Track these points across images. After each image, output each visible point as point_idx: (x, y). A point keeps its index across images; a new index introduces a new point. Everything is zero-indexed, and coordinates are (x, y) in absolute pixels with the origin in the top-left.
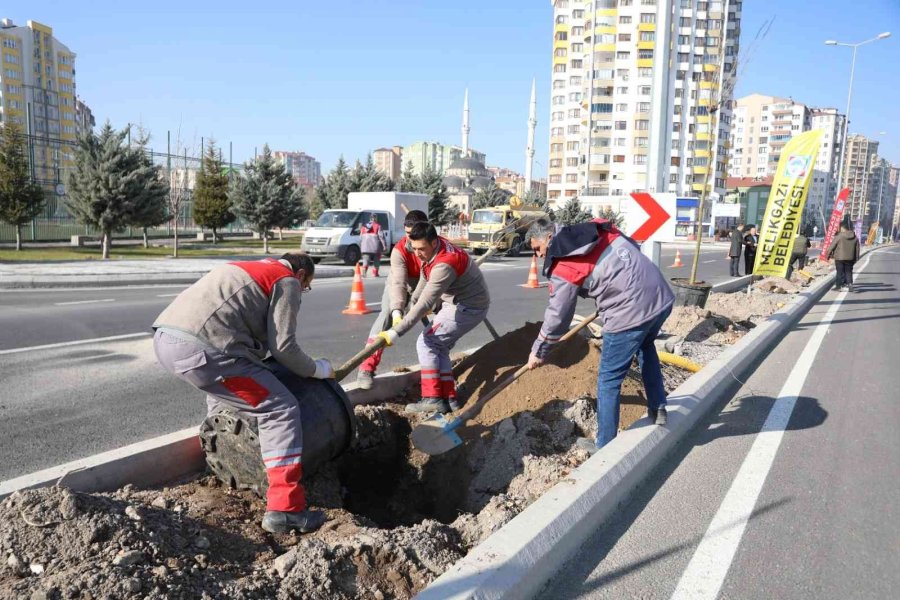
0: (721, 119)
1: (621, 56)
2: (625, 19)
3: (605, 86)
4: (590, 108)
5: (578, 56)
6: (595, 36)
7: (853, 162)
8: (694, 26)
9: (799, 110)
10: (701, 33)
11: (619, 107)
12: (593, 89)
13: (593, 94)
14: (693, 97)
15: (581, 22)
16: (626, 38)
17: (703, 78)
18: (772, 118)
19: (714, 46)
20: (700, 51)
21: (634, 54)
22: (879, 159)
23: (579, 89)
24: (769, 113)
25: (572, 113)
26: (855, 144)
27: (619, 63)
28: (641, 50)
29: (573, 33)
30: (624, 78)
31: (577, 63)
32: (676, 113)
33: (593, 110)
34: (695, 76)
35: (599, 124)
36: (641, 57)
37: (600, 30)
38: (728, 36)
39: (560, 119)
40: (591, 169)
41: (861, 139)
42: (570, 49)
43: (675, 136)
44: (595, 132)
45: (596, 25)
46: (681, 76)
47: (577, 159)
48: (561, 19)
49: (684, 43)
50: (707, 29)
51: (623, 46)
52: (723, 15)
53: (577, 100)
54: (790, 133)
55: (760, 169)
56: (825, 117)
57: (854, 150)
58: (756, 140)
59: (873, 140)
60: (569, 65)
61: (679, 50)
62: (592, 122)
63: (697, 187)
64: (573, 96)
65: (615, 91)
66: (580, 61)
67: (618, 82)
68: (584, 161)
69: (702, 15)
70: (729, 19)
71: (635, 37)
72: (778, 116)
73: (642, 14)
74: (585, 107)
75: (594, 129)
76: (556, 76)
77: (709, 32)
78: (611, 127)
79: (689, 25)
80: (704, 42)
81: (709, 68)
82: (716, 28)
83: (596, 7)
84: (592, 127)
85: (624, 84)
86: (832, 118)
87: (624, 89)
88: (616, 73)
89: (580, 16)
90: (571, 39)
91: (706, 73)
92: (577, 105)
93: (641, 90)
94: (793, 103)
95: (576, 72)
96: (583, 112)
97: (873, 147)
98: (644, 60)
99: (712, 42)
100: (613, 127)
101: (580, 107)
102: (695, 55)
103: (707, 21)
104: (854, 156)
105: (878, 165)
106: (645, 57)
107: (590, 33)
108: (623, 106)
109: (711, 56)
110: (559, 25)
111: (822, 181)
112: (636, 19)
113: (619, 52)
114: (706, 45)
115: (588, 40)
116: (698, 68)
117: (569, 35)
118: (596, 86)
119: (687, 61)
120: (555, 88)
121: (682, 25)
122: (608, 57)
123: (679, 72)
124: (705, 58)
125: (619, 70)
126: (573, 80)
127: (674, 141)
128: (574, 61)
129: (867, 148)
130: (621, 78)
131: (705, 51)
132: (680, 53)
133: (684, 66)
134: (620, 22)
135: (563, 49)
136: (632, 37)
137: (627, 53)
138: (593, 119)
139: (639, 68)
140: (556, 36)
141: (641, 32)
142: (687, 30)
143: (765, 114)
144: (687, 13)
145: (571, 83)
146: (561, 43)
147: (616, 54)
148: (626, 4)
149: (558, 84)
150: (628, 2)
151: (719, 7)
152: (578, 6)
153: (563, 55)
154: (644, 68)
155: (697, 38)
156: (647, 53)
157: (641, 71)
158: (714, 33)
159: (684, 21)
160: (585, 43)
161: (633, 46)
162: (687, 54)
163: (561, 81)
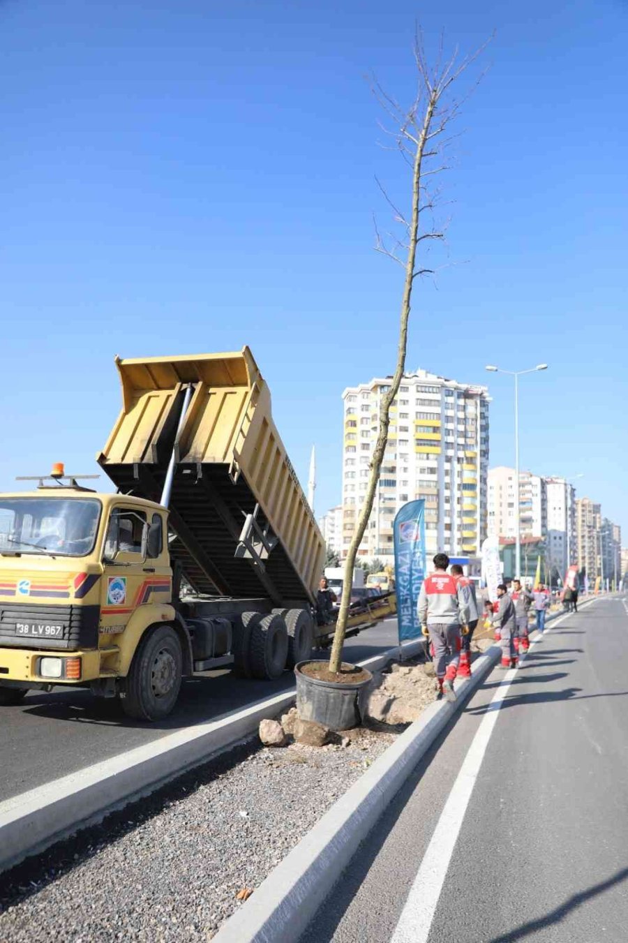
0: (481, 493)
1: (402, 443)
2: (404, 415)
3: (390, 465)
5: (365, 441)
7: (583, 521)
8: (456, 423)
9: (536, 481)
10: (461, 428)
11: (402, 483)
14: (458, 476)
15: (368, 414)
16: (405, 429)
17: (465, 461)
18: (516, 487)
19: (472, 438)
20: (461, 441)
21: (412, 442)
22: (603, 518)
24: (515, 483)
25: (363, 486)
26: (583, 505)
27: (400, 448)
28: (417, 440)
29: (362, 422)
30: (405, 461)
32: (447, 488)
33: (380, 485)
34: (459, 460)
35: (387, 496)
36: (418, 444)
38: (481, 431)
39: (353, 490)
40: (382, 533)
41: (586, 502)
42: (359, 435)
43: (447, 506)
44: (384, 502)
46: (449, 459)
48: (351, 411)
49: (449, 435)
50: (465, 424)
51: (403, 435)
52: (476, 415)
53: (366, 476)
54: (531, 499)
55: (511, 529)
56: (556, 485)
57: (583, 511)
58: (505, 505)
59: (597, 503)
60: (359, 448)
61: (446, 441)
62: (380, 495)
63: (467, 548)
65: (397, 470)
66: (368, 445)
67: (399, 464)
68: (374, 526)
69: (461, 415)
70: (481, 418)
71: (412, 429)
72: (521, 485)
73: (417, 413)
75: (382, 500)
76: (346, 455)
77: (467, 427)
78: (395, 499)
79: (452, 422)
80: (464, 435)
81: (469, 454)
82: (472, 424)
84: (380, 498)
85: (405, 465)
86: (563, 486)
87: (405, 469)
88: (398, 456)
89: (367, 410)
90: (360, 427)
91: (467, 458)
93: (419, 470)
94: (531, 476)
95: (365, 453)
97: (597, 509)
98: (420, 447)
99: (469, 435)
100: (398, 498)
102: (458, 444)
103: (465, 419)
104: (583, 516)
105: (603, 523)
106: (421, 445)
107: (377, 424)
108: (405, 482)
109: (470, 445)
110: (349, 415)
111: (560, 538)
112: (412, 416)
113: (400, 440)
114: (465, 437)
115: (375, 429)
116: (461, 454)
117: (358, 423)
119: (452, 448)
120: (347, 464)
121: (447, 422)
122: (391, 443)
123: (447, 457)
124: (465, 447)
125: (401, 454)
127: (446, 511)
128: (364, 444)
129: (592, 509)
130: (403, 460)
131: (465, 441)
132: (447, 443)
133: (451, 453)
134: (400, 417)
135: (353, 433)
136: (409, 429)
137: (407, 441)
138: (381, 492)
139: (417, 453)
140: (347, 423)
141: (417, 426)
142: (450, 426)
143: (510, 483)
144: (450, 413)
145: (361, 462)
146: (352, 429)
147: (398, 441)
148: (404, 404)
149: (349, 462)
150: (405, 402)
151: (473, 409)
152: (366, 402)
153: (353, 439)
154: (420, 453)
155: (458, 431)
156: (422, 442)
157: (418, 455)
158: (470, 428)
159: (448, 419)
160: (372, 432)
161: (411, 436)
162: (452, 443)
163: (353, 459)
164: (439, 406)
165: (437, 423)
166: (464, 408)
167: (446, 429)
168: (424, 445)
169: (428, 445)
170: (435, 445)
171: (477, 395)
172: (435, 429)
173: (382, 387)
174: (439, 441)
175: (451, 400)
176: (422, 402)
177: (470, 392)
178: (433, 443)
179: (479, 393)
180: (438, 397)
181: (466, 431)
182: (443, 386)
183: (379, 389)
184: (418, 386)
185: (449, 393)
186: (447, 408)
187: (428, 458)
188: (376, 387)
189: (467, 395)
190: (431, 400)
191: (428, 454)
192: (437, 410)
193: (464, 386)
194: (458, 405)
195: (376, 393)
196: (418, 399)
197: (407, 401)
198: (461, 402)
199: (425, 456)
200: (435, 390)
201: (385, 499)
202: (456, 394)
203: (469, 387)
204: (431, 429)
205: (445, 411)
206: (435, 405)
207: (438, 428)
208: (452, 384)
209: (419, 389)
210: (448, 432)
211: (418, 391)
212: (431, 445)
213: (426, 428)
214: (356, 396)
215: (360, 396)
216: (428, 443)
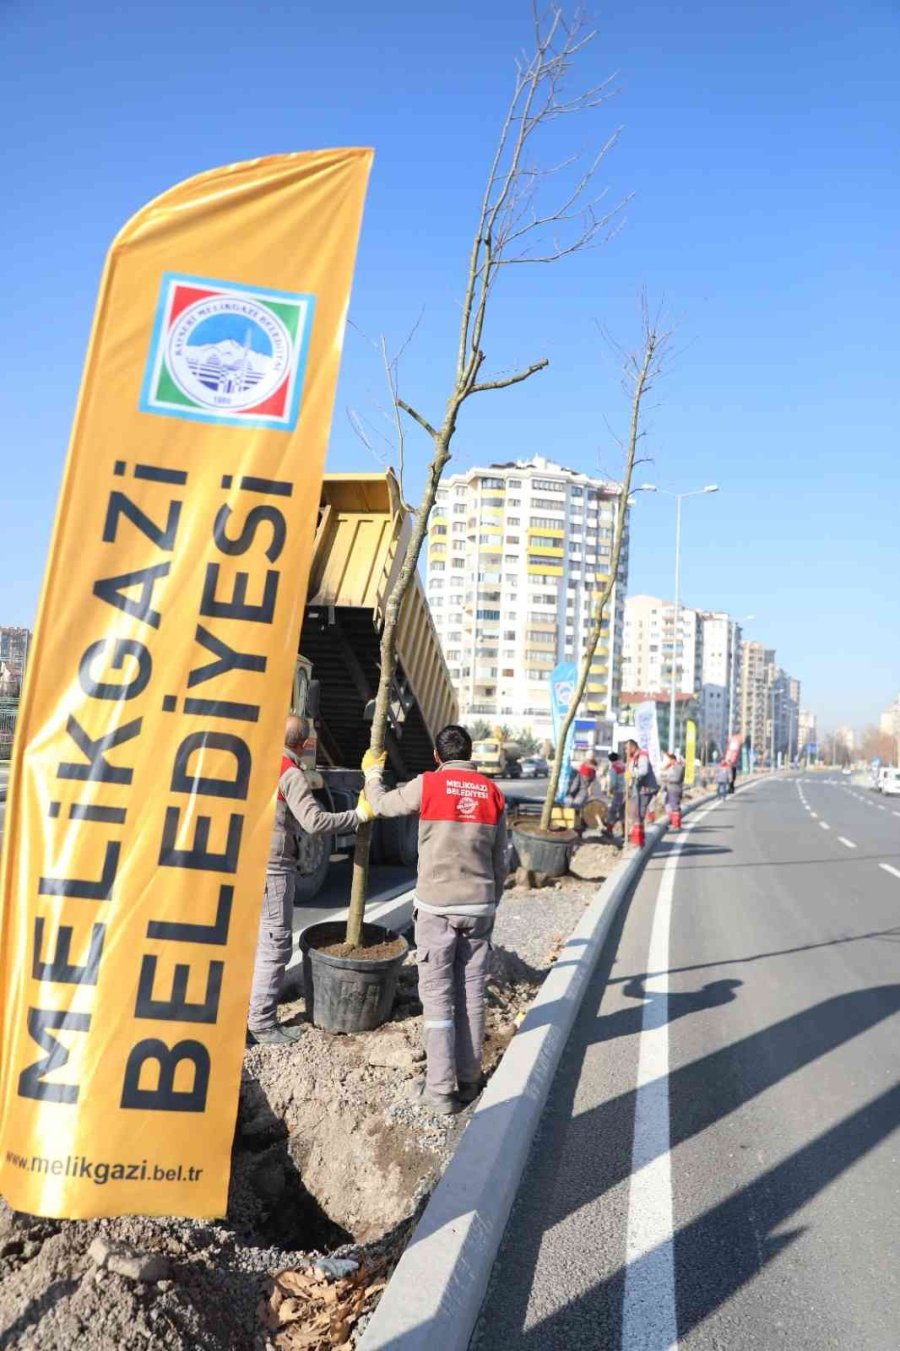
0: (615, 632)
1: (509, 559)
2: (514, 521)
3: (492, 590)
4: (475, 613)
5: (459, 554)
6: (481, 536)
7: (751, 673)
8: (585, 534)
9: (690, 617)
10: (592, 541)
11: (507, 615)
12: (479, 594)
13: (478, 598)
14: (585, 608)
15: (463, 518)
16: (514, 540)
17: (595, 588)
18: (661, 624)
19: (605, 555)
20: (591, 559)
21: (524, 559)
22: (777, 668)
23: (462, 591)
24: (659, 618)
25: (454, 618)
26: (752, 651)
27: (506, 567)
28: (531, 556)
29: (454, 529)
30: (512, 584)
31: (458, 562)
32: (569, 624)
33: (478, 617)
34: (587, 585)
35: (486, 632)
36: (532, 563)
37: (486, 530)
38: (619, 546)
40: (477, 684)
41: (756, 646)
42: (450, 545)
43: (568, 649)
44: (482, 641)
45: (481, 524)
46: (573, 584)
47: (458, 671)
48: (441, 512)
49: (575, 550)
50: (597, 536)
51: (512, 549)
52: (613, 523)
53: (459, 603)
54: (682, 641)
55: (652, 682)
56: (718, 622)
57: (751, 658)
58: (646, 648)
59: (769, 648)
60: (448, 564)
61: (570, 558)
62: (477, 630)
63: (592, 706)
64: (455, 599)
65: (502, 596)
66: (463, 560)
67: (505, 589)
68: (469, 674)
69: (592, 523)
70: (619, 528)
71: (524, 540)
72: (669, 621)
73: (532, 518)
74: (470, 612)
75: (480, 638)
76: (432, 574)
77: (600, 541)
78: (498, 637)
79: (580, 532)
80: (595, 551)
81: (601, 578)
82: (607, 537)
83: (482, 504)
84: (477, 636)
85: (513, 590)
86: (725, 624)
87: (513, 596)
88: (504, 578)
89: (462, 511)
90: (451, 535)
91: (598, 583)
92: (459, 609)
93: (531, 598)
94: (683, 609)
95: (458, 572)
96: (466, 617)
97: (769, 656)
98: (534, 566)
99: (603, 551)
100: (501, 637)
101: (463, 612)
102: (587, 564)
103: (597, 529)
104: (751, 666)
105: (777, 676)
106: (536, 563)
107: (475, 531)
108: (512, 614)
109: (603, 565)
110: (436, 519)
111: (719, 696)
112: (525, 523)
113: (508, 556)
114: (597, 553)
115: (472, 538)
116: (590, 578)
117: (449, 530)
118: (482, 590)
119: (579, 569)
120: (431, 587)
121: (573, 532)
122: (495, 559)
123: (570, 580)
124: (596, 567)
125: (508, 575)
126: (455, 581)
127: (567, 655)
128: (456, 560)
129: (763, 657)
130: (510, 583)
131: (597, 560)
132: (571, 561)
133: (576, 575)
134: (508, 523)
135: (441, 544)
136: (520, 541)
137: (516, 557)
138: (479, 627)
139: (530, 574)
140: (434, 530)
141: (531, 536)
142: (577, 538)
143: (654, 618)
144: (578, 520)
145: (451, 584)
146: (441, 538)
147: (503, 557)
148: (514, 504)
149: (435, 583)
150: (515, 502)
151: (609, 515)
152: (461, 499)
153: (441, 551)
154: (534, 575)
155: (587, 546)
156: (537, 559)
157: (532, 577)
158: (604, 542)
159: (574, 528)
160: (468, 541)
161: (522, 550)
162: (579, 562)
163: (439, 580)
164: (562, 509)
165: (559, 534)
166: (597, 513)
167: (571, 543)
168: (540, 563)
169: (544, 563)
170: (554, 565)
171: (614, 495)
172: (556, 542)
173: (485, 479)
174: (560, 558)
175: (579, 501)
176: (540, 503)
177: (606, 492)
178: (552, 561)
180: (561, 497)
181: (598, 545)
182: (569, 482)
183: (479, 483)
184: (534, 480)
185: (577, 492)
186: (573, 513)
187: (544, 582)
188: (475, 479)
189: (601, 495)
190: (552, 501)
191: (545, 576)
192: (560, 515)
193: (597, 483)
194: (589, 510)
195: (475, 487)
196: (533, 499)
197: (519, 501)
198: (593, 505)
199: (541, 579)
200: (557, 487)
201: (484, 636)
202: (586, 494)
203: (605, 484)
204: (551, 542)
205: (571, 517)
206: (557, 509)
207: (560, 540)
208: (581, 479)
209: (536, 485)
210: (573, 546)
211: (534, 488)
212: (550, 564)
213: (543, 540)
214: (447, 493)
215: (453, 493)
216: (547, 560)
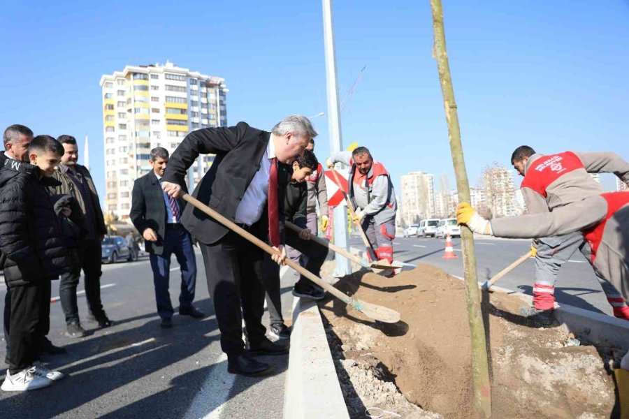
1: (154, 122)
2: (155, 99)
3: (145, 142)
4: (135, 156)
5: (123, 121)
6: (135, 109)
8: (200, 107)
10: (204, 111)
12: (137, 144)
13: (137, 147)
15: (124, 99)
16: (155, 111)
19: (213, 119)
20: (205, 122)
21: (163, 122)
23: (126, 143)
25: (123, 160)
27: (153, 127)
28: (168, 120)
29: (118, 106)
30: (158, 137)
31: (123, 126)
33: (137, 158)
36: (168, 124)
37: (138, 105)
38: (221, 115)
39: (114, 164)
42: (117, 116)
44: (141, 173)
45: (135, 101)
47: (128, 193)
48: (108, 96)
49: (194, 116)
50: (208, 108)
51: (154, 116)
52: (216, 101)
53: (125, 152)
60: (117, 128)
61: (192, 121)
62: (137, 167)
64: (122, 149)
65: (152, 145)
66: (125, 125)
67: (153, 140)
69: (204, 100)
70: (220, 105)
71: (163, 110)
73: (167, 97)
74: (132, 156)
75: (139, 171)
76: (107, 135)
77: (209, 110)
79: (197, 106)
80: (207, 117)
82: (213, 109)
83: (134, 90)
84: (138, 169)
85: (158, 141)
88: (152, 134)
89: (123, 95)
90: (117, 110)
92: (125, 155)
93: (170, 145)
95: (123, 132)
96: (130, 159)
98: (170, 126)
99: (212, 117)
101: (128, 156)
102: (203, 125)
103: (207, 104)
106: (171, 124)
107: (131, 106)
110: (107, 100)
112: (162, 99)
113: (153, 120)
114: (208, 119)
115: (130, 111)
117: (115, 106)
118: (138, 142)
120: (107, 143)
121: (193, 106)
122: (145, 123)
125: (154, 132)
126: (121, 138)
128: (121, 125)
130: (156, 137)
131: (208, 122)
134: (152, 100)
135: (111, 116)
136: (160, 111)
137: (159, 121)
138: (139, 165)
139: (168, 131)
140: (106, 107)
141: (167, 108)
142: (196, 109)
144: (195, 98)
145: (119, 140)
146: (109, 112)
147: (151, 121)
148: (155, 89)
149: (109, 140)
150: (156, 88)
151: (213, 96)
152: (121, 88)
153: (111, 120)
154: (171, 131)
155: (202, 114)
156: (172, 122)
157: (169, 133)
158: (212, 111)
159: (193, 103)
160: (128, 113)
161: (162, 116)
162: (197, 123)
163: (112, 138)
164: (185, 91)
165: (185, 106)
166: (206, 95)
167: (192, 112)
168: (174, 124)
169: (177, 124)
170: (182, 124)
171: (216, 85)
172: (183, 111)
173: (135, 74)
174: (186, 121)
175: (195, 87)
176: (171, 88)
177: (211, 82)
178: (181, 122)
179: (218, 83)
180: (184, 84)
181: (208, 114)
182: (188, 76)
183: (132, 76)
184: (166, 74)
185: (193, 82)
186: (192, 94)
187: (177, 135)
188: (129, 74)
189: (208, 84)
190: (178, 87)
191: (177, 132)
192: (184, 95)
193: (205, 77)
194: (201, 93)
195: (129, 79)
196: (166, 85)
197: (158, 87)
198: (204, 90)
199: (175, 133)
200: (181, 78)
201: (142, 170)
202: (199, 83)
203: (210, 78)
204: (179, 111)
205: (191, 96)
206: (181, 91)
207: (185, 110)
208: (196, 74)
209: (168, 77)
210: (194, 114)
211: (166, 79)
212: (180, 124)
213: (175, 110)
214: (112, 83)
215: (115, 83)
216: (178, 122)
